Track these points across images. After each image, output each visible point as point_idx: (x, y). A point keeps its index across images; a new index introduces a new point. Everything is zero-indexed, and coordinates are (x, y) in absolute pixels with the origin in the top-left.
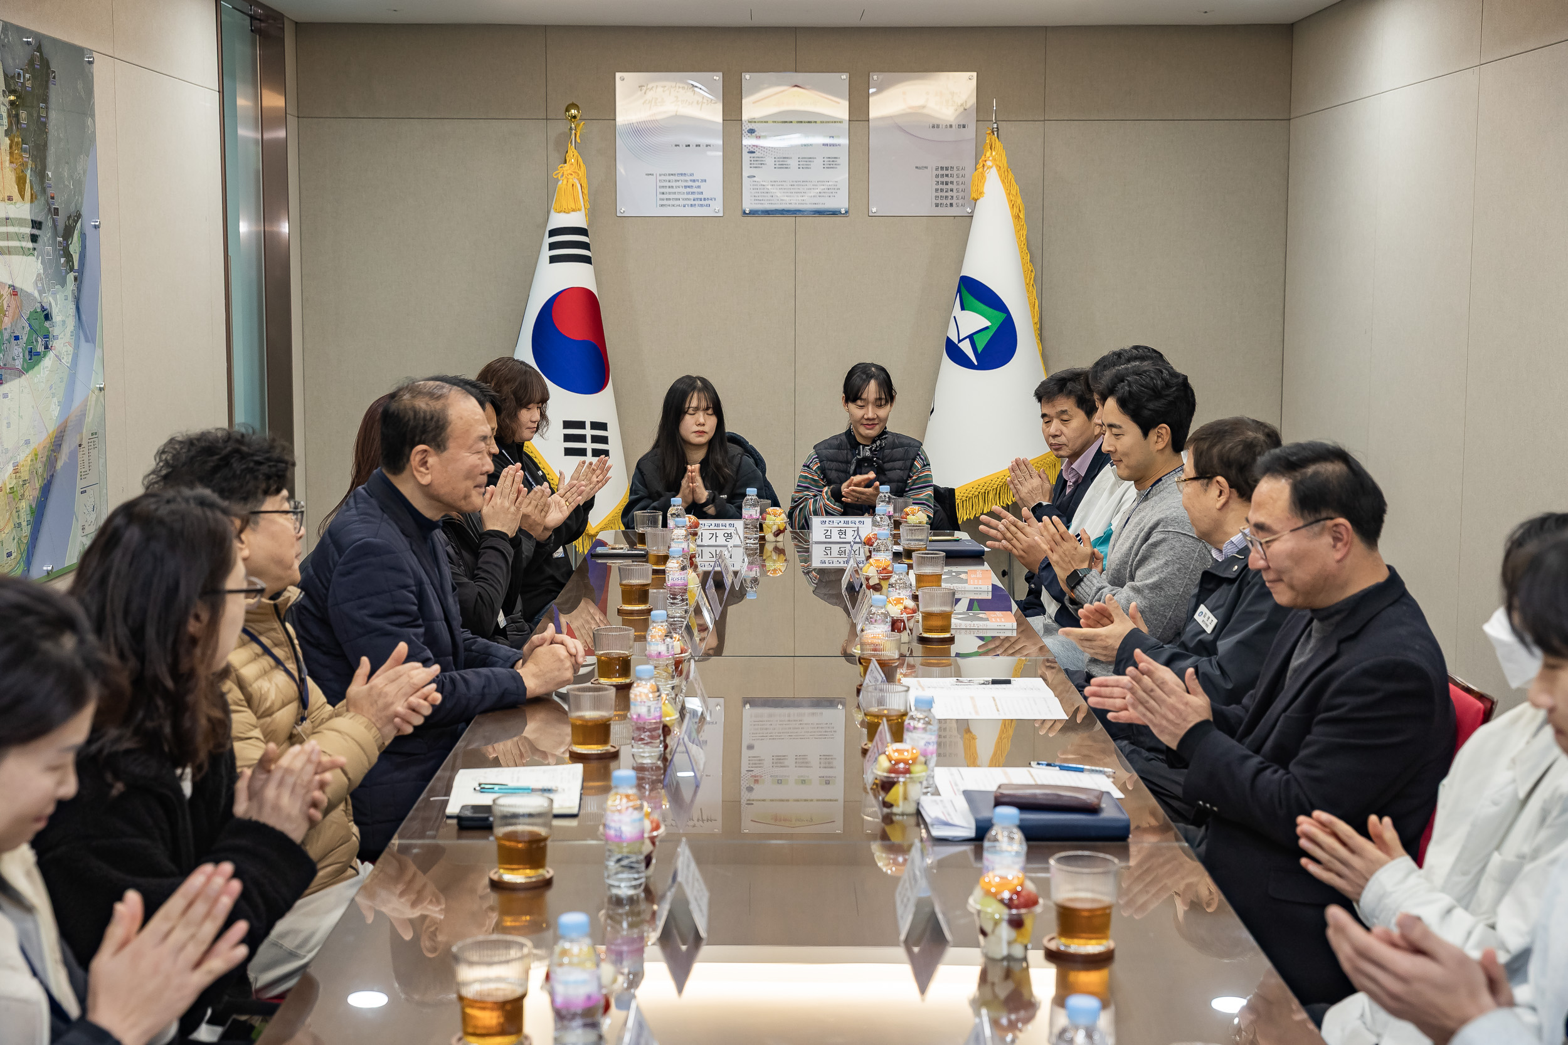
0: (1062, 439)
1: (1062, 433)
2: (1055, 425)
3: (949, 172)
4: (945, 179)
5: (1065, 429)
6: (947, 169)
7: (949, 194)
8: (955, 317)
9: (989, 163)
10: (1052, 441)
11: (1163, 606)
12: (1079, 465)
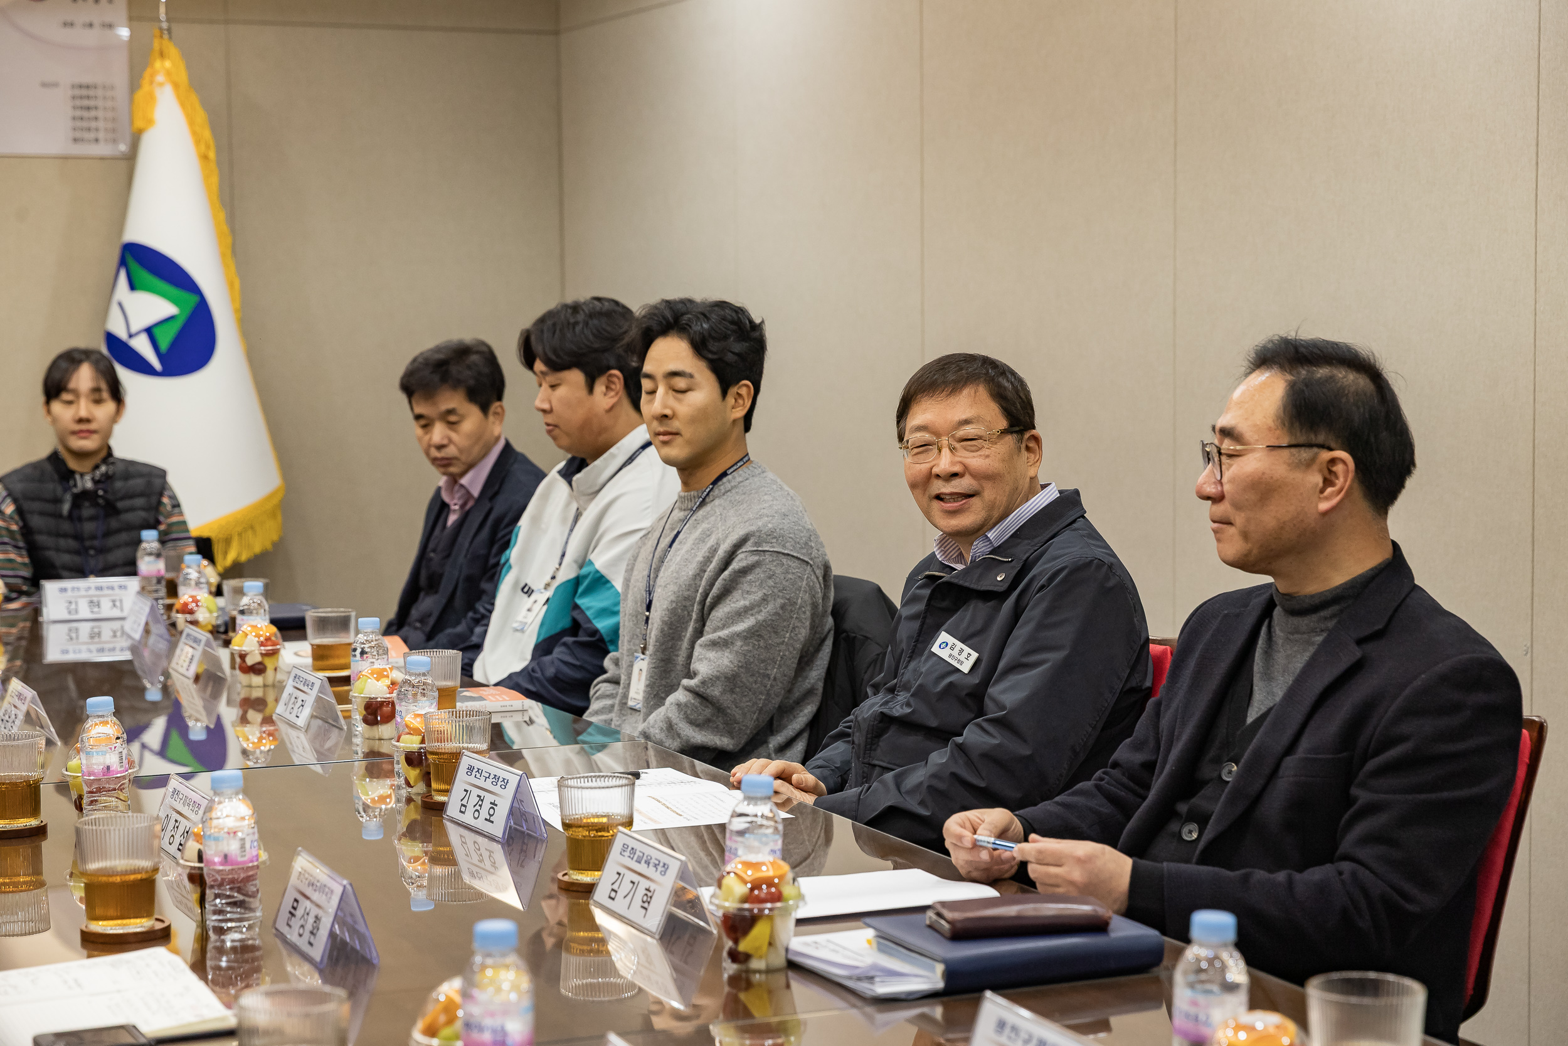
0: (451, 451)
1: (450, 441)
2: (439, 433)
3: (91, 93)
4: (86, 103)
5: (454, 436)
6: (88, 87)
7: (93, 124)
8: (120, 305)
9: (160, 78)
10: (435, 453)
11: (763, 661)
12: (472, 482)
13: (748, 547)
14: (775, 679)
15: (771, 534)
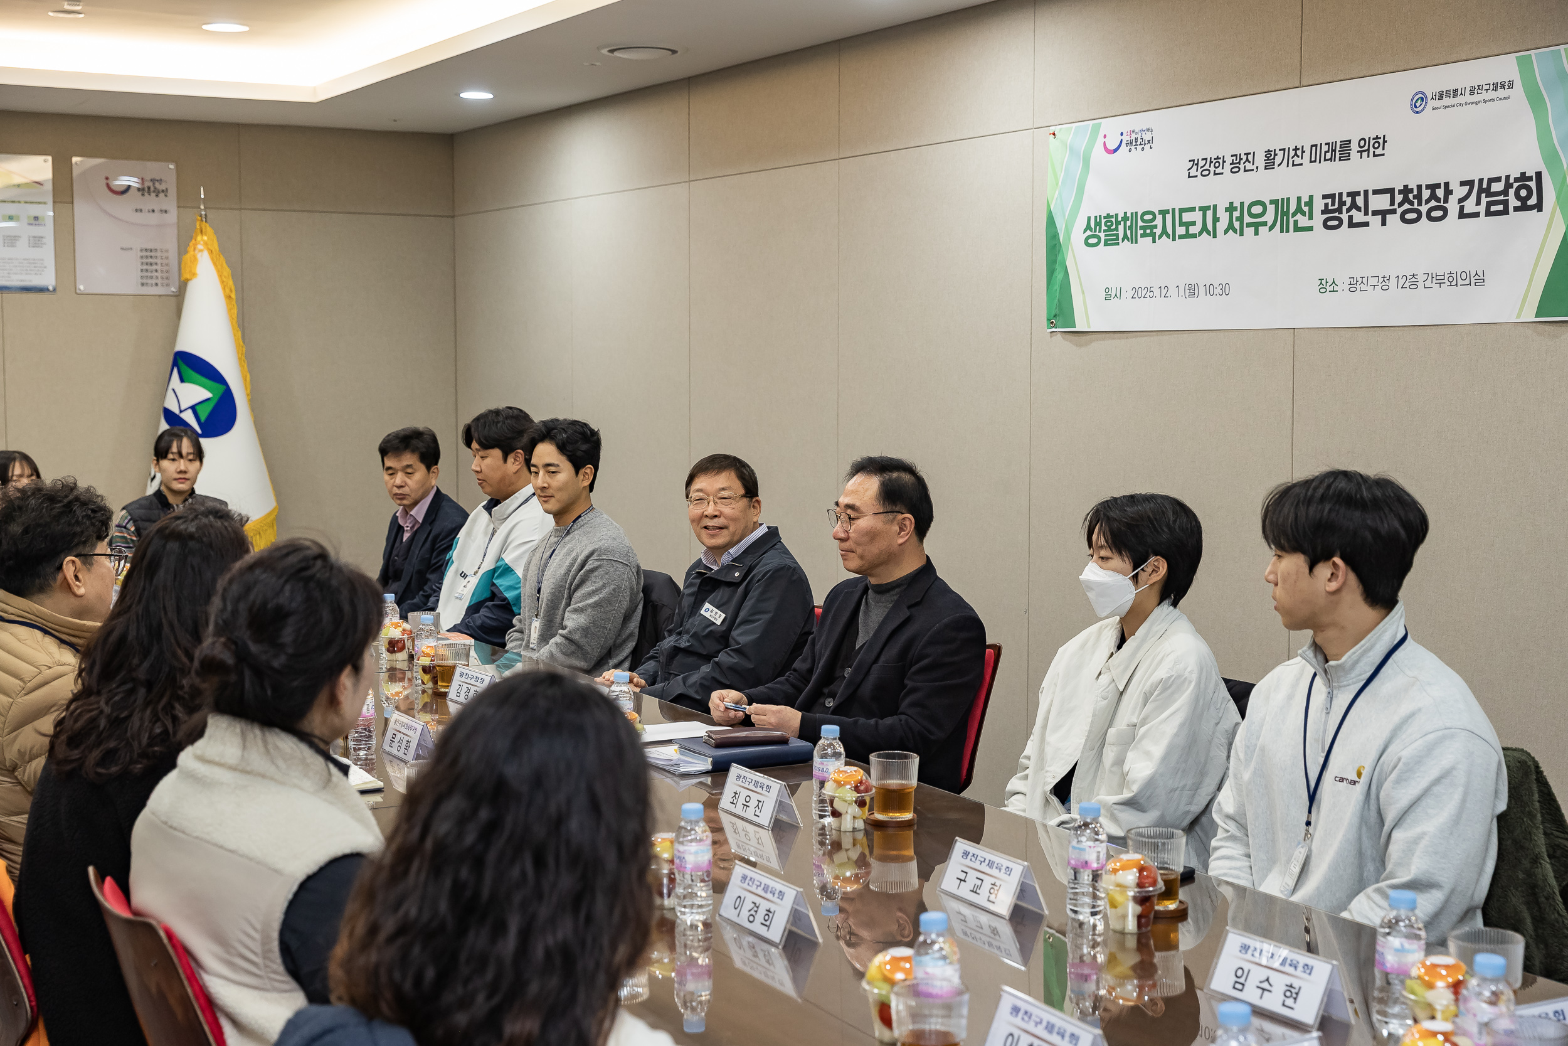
0: (406, 490)
1: (406, 484)
2: (399, 478)
3: (153, 254)
4: (150, 260)
5: (408, 481)
6: (151, 251)
7: (154, 274)
8: (173, 390)
10: (396, 491)
11: (603, 620)
12: (417, 513)
13: (595, 557)
14: (610, 629)
15: (607, 550)
